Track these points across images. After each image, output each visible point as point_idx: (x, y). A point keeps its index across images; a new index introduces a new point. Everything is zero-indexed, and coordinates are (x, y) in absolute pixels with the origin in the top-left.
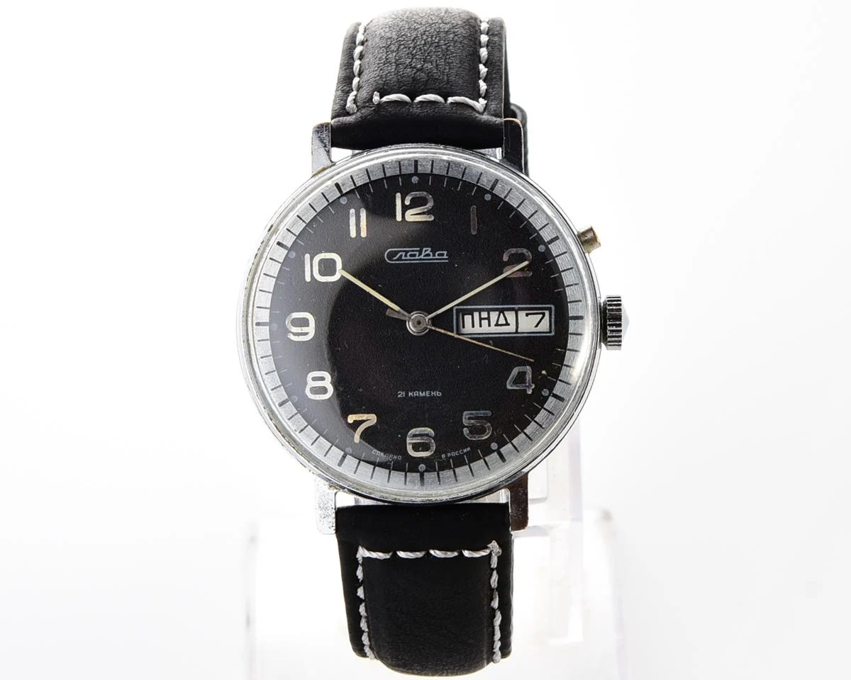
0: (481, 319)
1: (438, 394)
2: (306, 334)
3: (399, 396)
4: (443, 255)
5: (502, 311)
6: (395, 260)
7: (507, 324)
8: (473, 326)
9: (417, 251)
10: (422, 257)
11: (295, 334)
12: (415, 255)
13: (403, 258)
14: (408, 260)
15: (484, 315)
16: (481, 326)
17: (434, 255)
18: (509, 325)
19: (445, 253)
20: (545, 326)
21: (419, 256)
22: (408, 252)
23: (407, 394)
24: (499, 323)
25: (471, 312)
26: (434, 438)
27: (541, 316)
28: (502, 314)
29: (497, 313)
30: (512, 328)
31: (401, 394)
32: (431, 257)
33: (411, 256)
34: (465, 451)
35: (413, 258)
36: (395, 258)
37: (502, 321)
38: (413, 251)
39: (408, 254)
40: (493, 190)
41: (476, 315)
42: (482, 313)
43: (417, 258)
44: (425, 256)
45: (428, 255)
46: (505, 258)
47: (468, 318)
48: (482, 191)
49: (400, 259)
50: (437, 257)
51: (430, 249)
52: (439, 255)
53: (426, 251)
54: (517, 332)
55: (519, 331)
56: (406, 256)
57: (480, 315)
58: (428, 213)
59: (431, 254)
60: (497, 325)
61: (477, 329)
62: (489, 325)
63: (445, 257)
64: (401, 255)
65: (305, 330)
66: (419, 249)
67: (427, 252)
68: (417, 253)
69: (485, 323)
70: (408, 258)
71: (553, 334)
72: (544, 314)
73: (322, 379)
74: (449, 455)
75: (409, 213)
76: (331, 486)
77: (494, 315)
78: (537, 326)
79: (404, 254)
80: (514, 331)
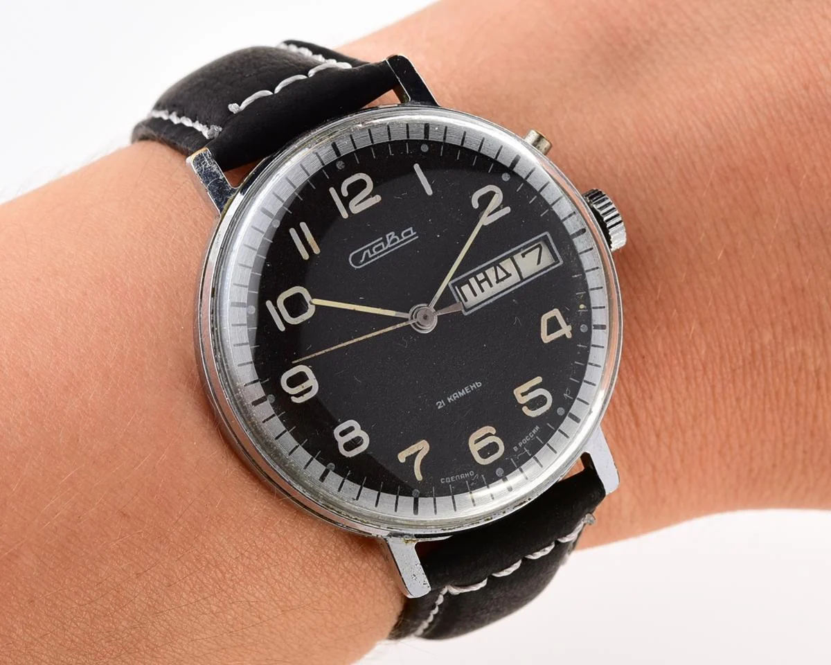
0: (479, 283)
1: (478, 384)
2: (309, 389)
3: (439, 407)
4: (409, 233)
5: (496, 264)
6: (364, 263)
7: (508, 275)
8: (475, 295)
9: (379, 242)
10: (389, 245)
11: (297, 396)
12: (380, 248)
13: (370, 256)
14: (376, 256)
15: (481, 277)
16: (483, 291)
17: (401, 238)
18: (510, 275)
19: (411, 229)
20: (547, 259)
21: (385, 246)
22: (370, 248)
23: (446, 401)
24: (500, 278)
25: (466, 281)
26: (496, 435)
27: (538, 249)
28: (498, 267)
29: (493, 268)
30: (515, 278)
31: (440, 404)
32: (399, 241)
33: (377, 250)
34: (534, 431)
35: (381, 251)
36: (362, 261)
37: (501, 275)
38: (376, 244)
39: (374, 250)
40: (428, 138)
41: (472, 280)
42: (478, 276)
43: (384, 249)
44: (392, 242)
45: (395, 240)
46: (475, 205)
47: (466, 289)
48: (416, 144)
49: (367, 259)
50: (404, 238)
51: (393, 233)
52: (405, 235)
53: (390, 237)
54: (522, 280)
55: (524, 277)
56: (372, 253)
57: (476, 279)
58: (372, 194)
59: (396, 237)
60: (498, 281)
61: (481, 296)
62: (491, 285)
63: (413, 234)
64: (367, 254)
65: (306, 385)
66: (381, 238)
67: (391, 239)
68: (382, 244)
69: (485, 285)
70: (375, 253)
71: (561, 262)
72: (539, 246)
73: (351, 429)
74: (520, 444)
75: (352, 204)
76: (407, 542)
77: (490, 273)
78: (539, 263)
79: (368, 251)
80: (520, 280)
